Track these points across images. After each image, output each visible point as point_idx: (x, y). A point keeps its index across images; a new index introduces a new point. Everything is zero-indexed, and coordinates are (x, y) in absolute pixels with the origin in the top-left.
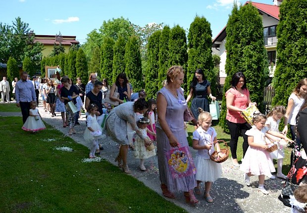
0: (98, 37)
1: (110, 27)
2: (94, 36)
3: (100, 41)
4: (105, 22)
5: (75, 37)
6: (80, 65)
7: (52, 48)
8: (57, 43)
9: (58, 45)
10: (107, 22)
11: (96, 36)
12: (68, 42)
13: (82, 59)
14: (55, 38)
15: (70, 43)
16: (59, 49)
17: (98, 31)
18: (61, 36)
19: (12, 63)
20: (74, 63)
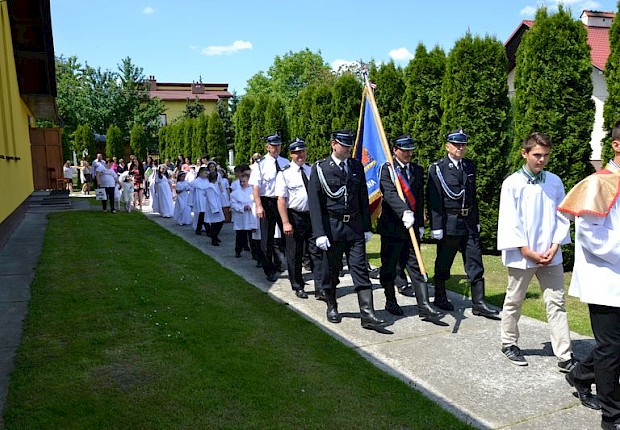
0: (266, 85)
1: (286, 69)
2: (258, 82)
3: (269, 92)
4: (278, 59)
5: (227, 85)
6: (212, 139)
7: (183, 107)
8: (193, 97)
9: (193, 100)
10: (282, 58)
11: (261, 84)
12: (213, 95)
13: (216, 129)
14: (191, 88)
15: (217, 98)
16: (194, 110)
17: (265, 75)
18: (202, 85)
19: (114, 133)
20: (204, 135)
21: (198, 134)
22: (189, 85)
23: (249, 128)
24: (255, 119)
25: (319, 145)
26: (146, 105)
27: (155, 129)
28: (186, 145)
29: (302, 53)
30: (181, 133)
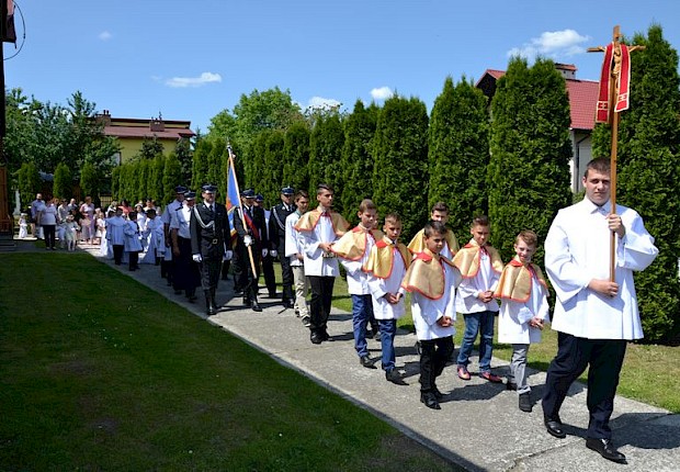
0: (232, 124)
1: (252, 108)
2: (223, 122)
3: (234, 132)
4: (245, 98)
5: (189, 123)
6: (169, 181)
7: (140, 146)
8: (151, 134)
9: (151, 138)
10: (248, 97)
11: (226, 123)
12: (174, 133)
14: (149, 125)
15: (178, 136)
16: (151, 149)
17: (231, 113)
18: (161, 122)
19: (62, 172)
20: (160, 177)
21: (155, 176)
22: (147, 121)
23: (205, 171)
24: (211, 162)
25: (271, 190)
26: (99, 143)
27: (108, 168)
28: (142, 186)
29: (271, 92)
30: (136, 174)
